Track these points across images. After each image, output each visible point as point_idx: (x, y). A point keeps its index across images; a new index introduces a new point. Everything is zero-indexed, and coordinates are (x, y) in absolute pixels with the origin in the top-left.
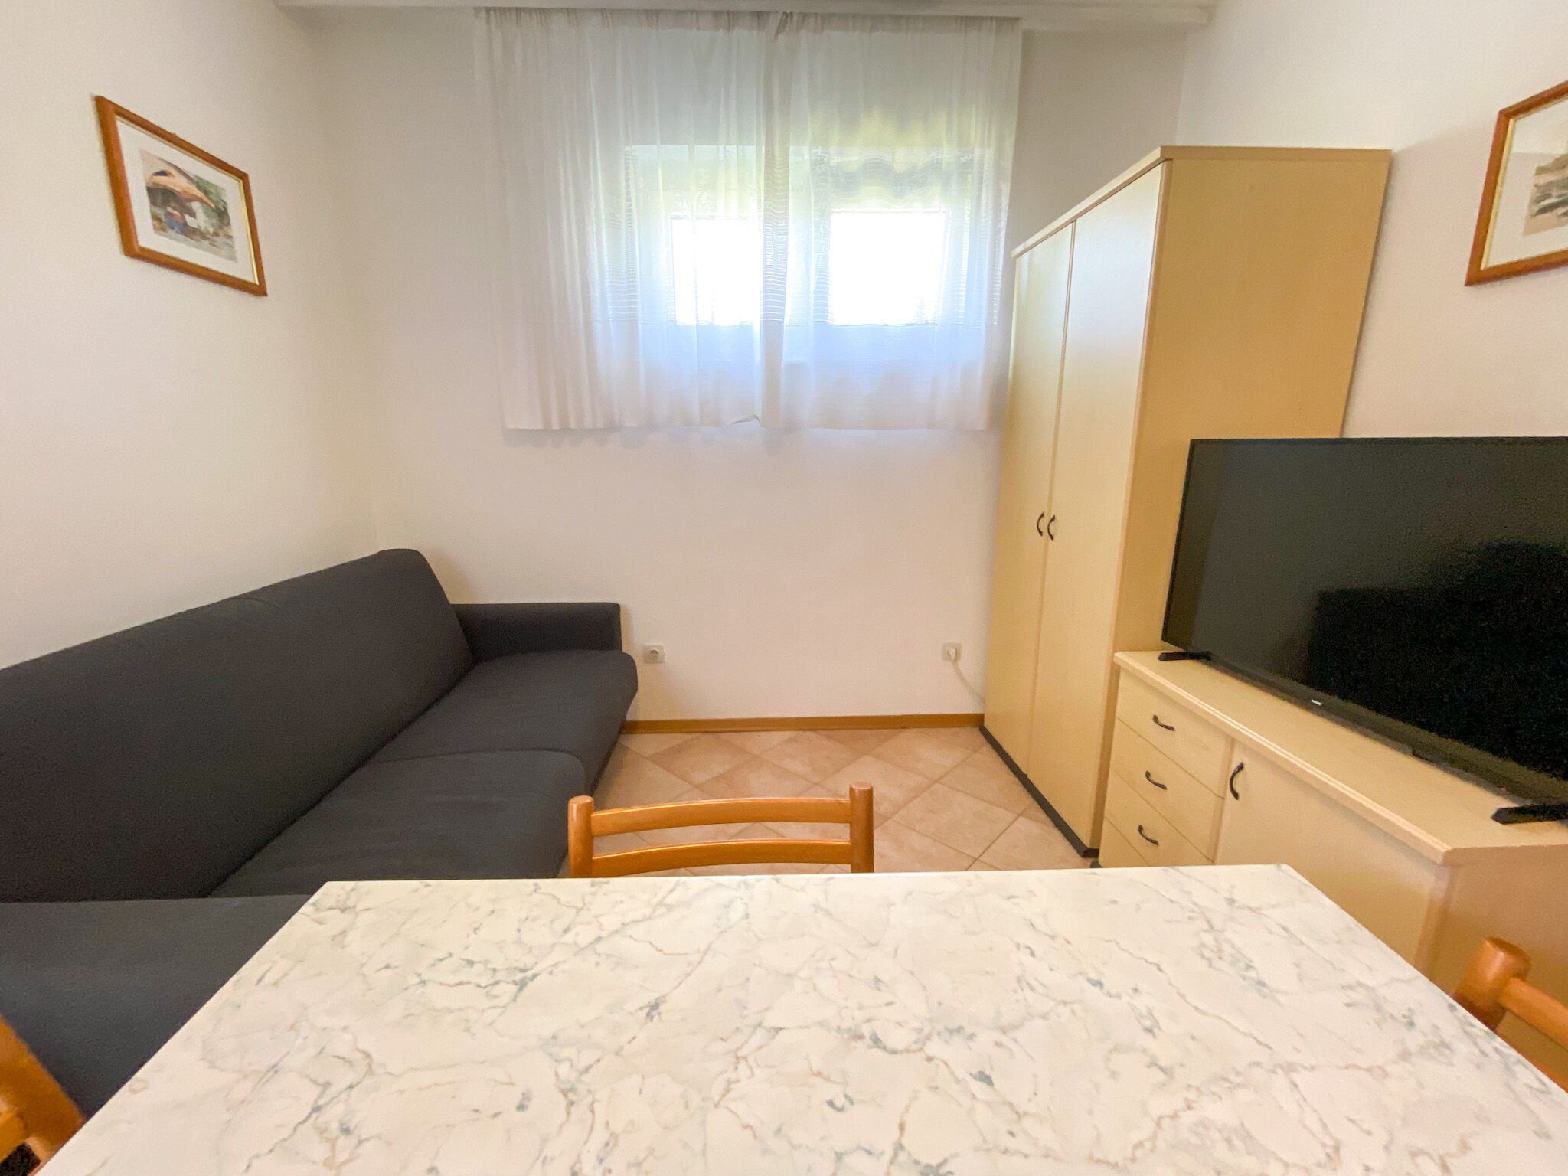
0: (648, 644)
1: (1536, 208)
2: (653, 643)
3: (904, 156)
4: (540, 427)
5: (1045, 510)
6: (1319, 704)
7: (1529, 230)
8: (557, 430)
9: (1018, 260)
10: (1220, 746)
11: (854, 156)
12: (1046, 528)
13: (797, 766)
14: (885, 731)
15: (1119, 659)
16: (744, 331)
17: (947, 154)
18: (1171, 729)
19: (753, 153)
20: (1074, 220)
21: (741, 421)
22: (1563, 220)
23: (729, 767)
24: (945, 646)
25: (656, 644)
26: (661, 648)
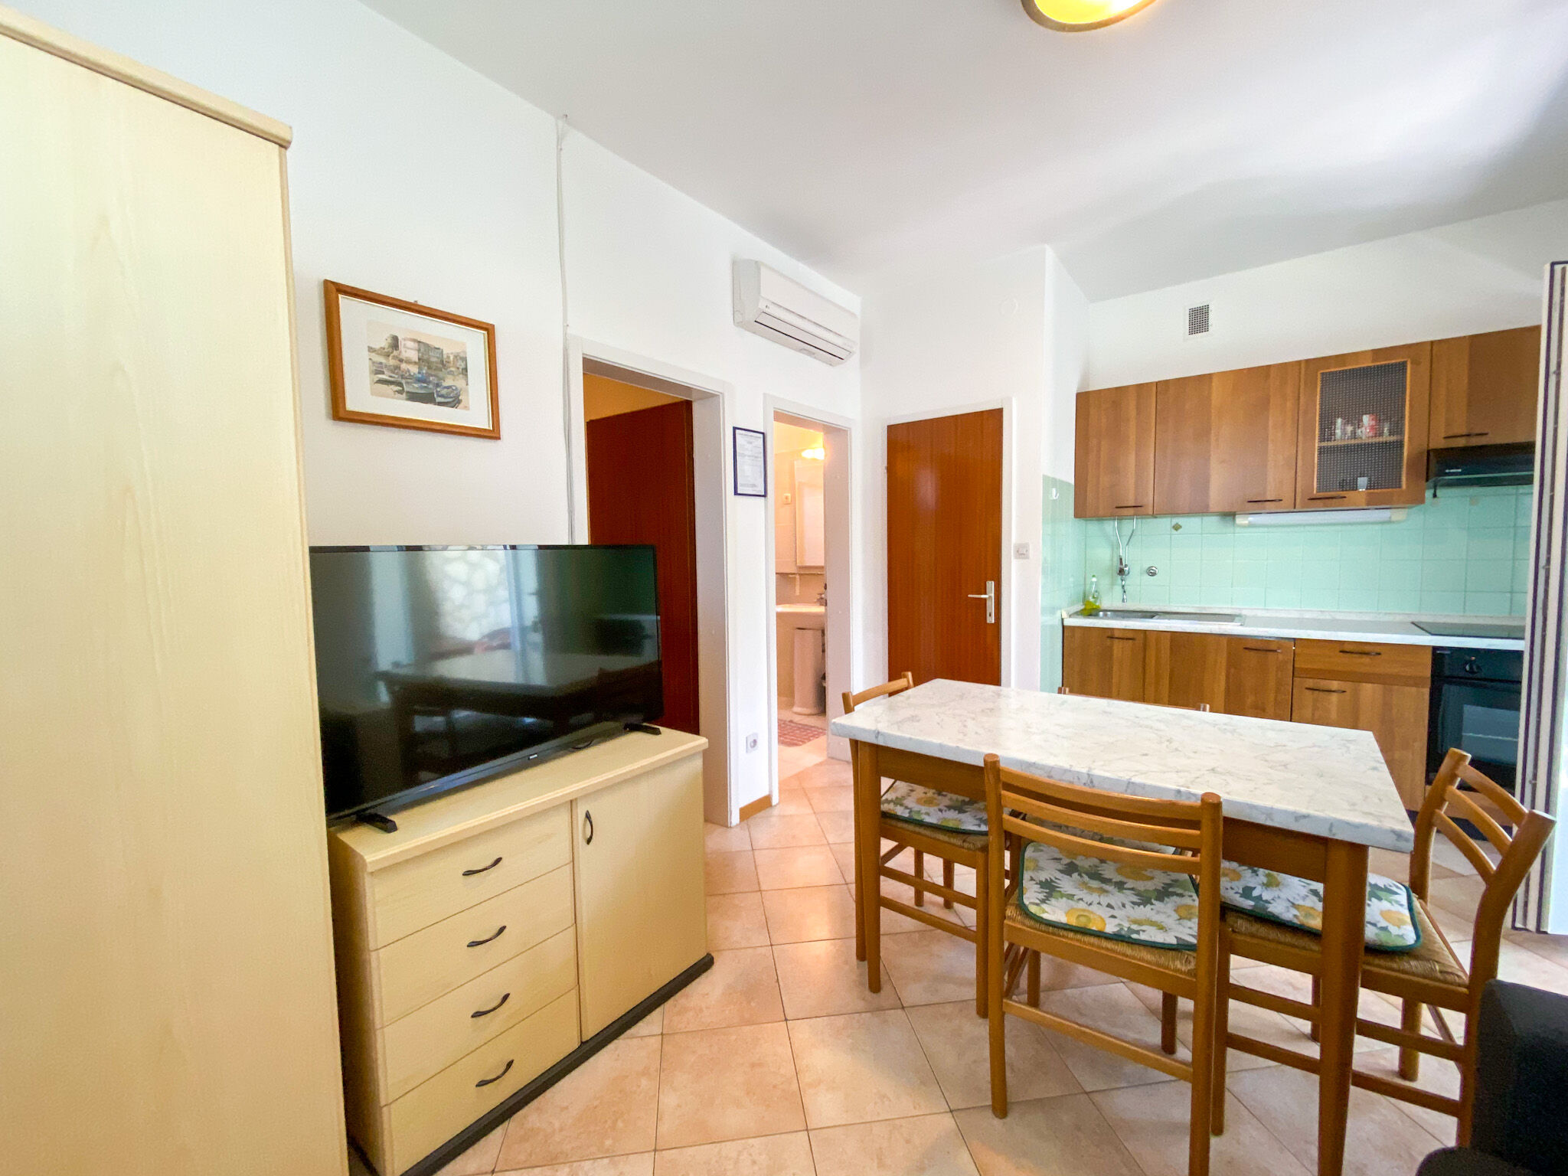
1: (375, 379)
7: (375, 394)
10: (563, 819)
18: (499, 860)
22: (397, 395)
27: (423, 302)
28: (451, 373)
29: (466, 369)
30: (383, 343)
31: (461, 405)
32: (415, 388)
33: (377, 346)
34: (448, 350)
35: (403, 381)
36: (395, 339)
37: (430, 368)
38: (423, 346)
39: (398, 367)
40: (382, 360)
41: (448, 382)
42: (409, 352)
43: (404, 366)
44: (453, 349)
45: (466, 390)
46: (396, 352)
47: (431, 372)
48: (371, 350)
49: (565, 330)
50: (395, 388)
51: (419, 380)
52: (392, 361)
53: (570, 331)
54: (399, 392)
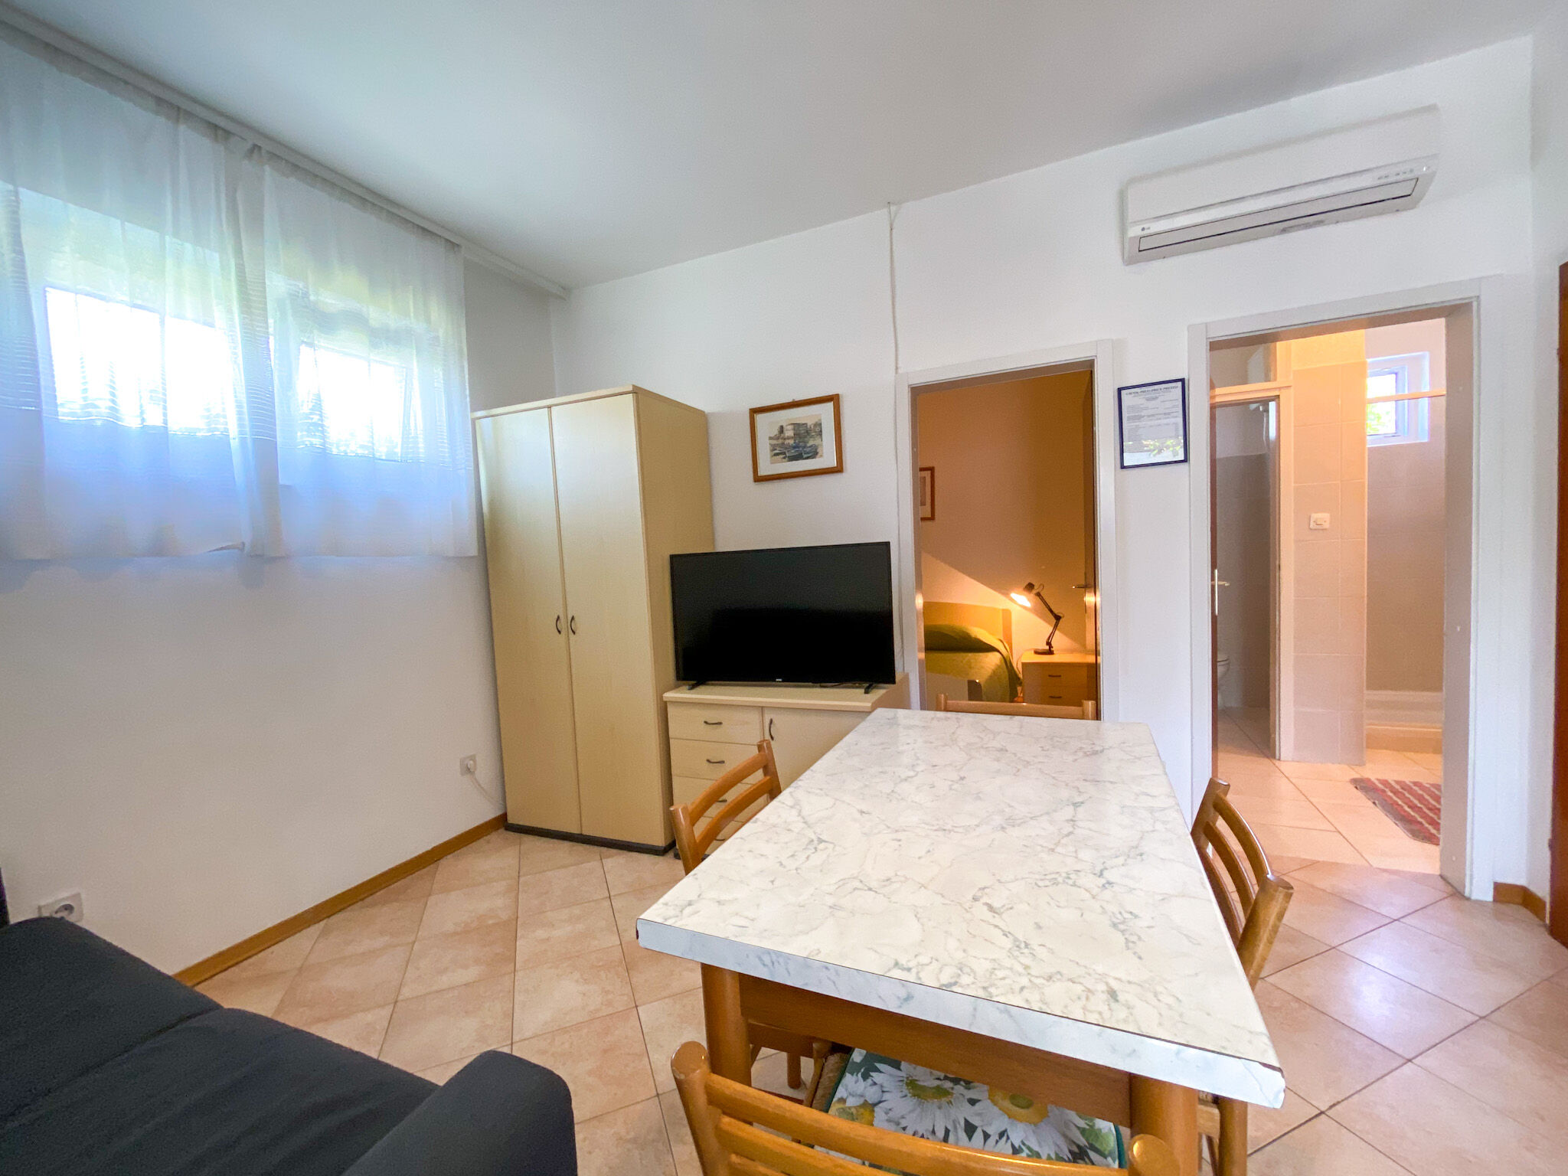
1: (772, 454)
2: (63, 896)
3: (377, 315)
5: (561, 613)
6: (780, 680)
7: (772, 462)
9: (479, 421)
10: (754, 717)
11: (329, 299)
12: (566, 626)
15: (667, 698)
17: (418, 327)
18: (720, 723)
20: (549, 407)
21: (222, 549)
22: (783, 460)
23: (279, 996)
24: (462, 761)
25: (65, 895)
26: (77, 896)
28: (812, 437)
29: (821, 431)
30: (775, 432)
31: (819, 455)
32: (793, 452)
33: (772, 435)
34: (810, 423)
35: (786, 451)
36: (782, 427)
37: (800, 438)
38: (797, 426)
39: (783, 444)
40: (775, 442)
41: (811, 443)
42: (789, 432)
43: (787, 442)
44: (814, 422)
45: (821, 445)
46: (782, 435)
47: (801, 440)
48: (771, 438)
49: (896, 373)
50: (782, 456)
51: (794, 447)
52: (780, 441)
53: (900, 371)
54: (784, 458)
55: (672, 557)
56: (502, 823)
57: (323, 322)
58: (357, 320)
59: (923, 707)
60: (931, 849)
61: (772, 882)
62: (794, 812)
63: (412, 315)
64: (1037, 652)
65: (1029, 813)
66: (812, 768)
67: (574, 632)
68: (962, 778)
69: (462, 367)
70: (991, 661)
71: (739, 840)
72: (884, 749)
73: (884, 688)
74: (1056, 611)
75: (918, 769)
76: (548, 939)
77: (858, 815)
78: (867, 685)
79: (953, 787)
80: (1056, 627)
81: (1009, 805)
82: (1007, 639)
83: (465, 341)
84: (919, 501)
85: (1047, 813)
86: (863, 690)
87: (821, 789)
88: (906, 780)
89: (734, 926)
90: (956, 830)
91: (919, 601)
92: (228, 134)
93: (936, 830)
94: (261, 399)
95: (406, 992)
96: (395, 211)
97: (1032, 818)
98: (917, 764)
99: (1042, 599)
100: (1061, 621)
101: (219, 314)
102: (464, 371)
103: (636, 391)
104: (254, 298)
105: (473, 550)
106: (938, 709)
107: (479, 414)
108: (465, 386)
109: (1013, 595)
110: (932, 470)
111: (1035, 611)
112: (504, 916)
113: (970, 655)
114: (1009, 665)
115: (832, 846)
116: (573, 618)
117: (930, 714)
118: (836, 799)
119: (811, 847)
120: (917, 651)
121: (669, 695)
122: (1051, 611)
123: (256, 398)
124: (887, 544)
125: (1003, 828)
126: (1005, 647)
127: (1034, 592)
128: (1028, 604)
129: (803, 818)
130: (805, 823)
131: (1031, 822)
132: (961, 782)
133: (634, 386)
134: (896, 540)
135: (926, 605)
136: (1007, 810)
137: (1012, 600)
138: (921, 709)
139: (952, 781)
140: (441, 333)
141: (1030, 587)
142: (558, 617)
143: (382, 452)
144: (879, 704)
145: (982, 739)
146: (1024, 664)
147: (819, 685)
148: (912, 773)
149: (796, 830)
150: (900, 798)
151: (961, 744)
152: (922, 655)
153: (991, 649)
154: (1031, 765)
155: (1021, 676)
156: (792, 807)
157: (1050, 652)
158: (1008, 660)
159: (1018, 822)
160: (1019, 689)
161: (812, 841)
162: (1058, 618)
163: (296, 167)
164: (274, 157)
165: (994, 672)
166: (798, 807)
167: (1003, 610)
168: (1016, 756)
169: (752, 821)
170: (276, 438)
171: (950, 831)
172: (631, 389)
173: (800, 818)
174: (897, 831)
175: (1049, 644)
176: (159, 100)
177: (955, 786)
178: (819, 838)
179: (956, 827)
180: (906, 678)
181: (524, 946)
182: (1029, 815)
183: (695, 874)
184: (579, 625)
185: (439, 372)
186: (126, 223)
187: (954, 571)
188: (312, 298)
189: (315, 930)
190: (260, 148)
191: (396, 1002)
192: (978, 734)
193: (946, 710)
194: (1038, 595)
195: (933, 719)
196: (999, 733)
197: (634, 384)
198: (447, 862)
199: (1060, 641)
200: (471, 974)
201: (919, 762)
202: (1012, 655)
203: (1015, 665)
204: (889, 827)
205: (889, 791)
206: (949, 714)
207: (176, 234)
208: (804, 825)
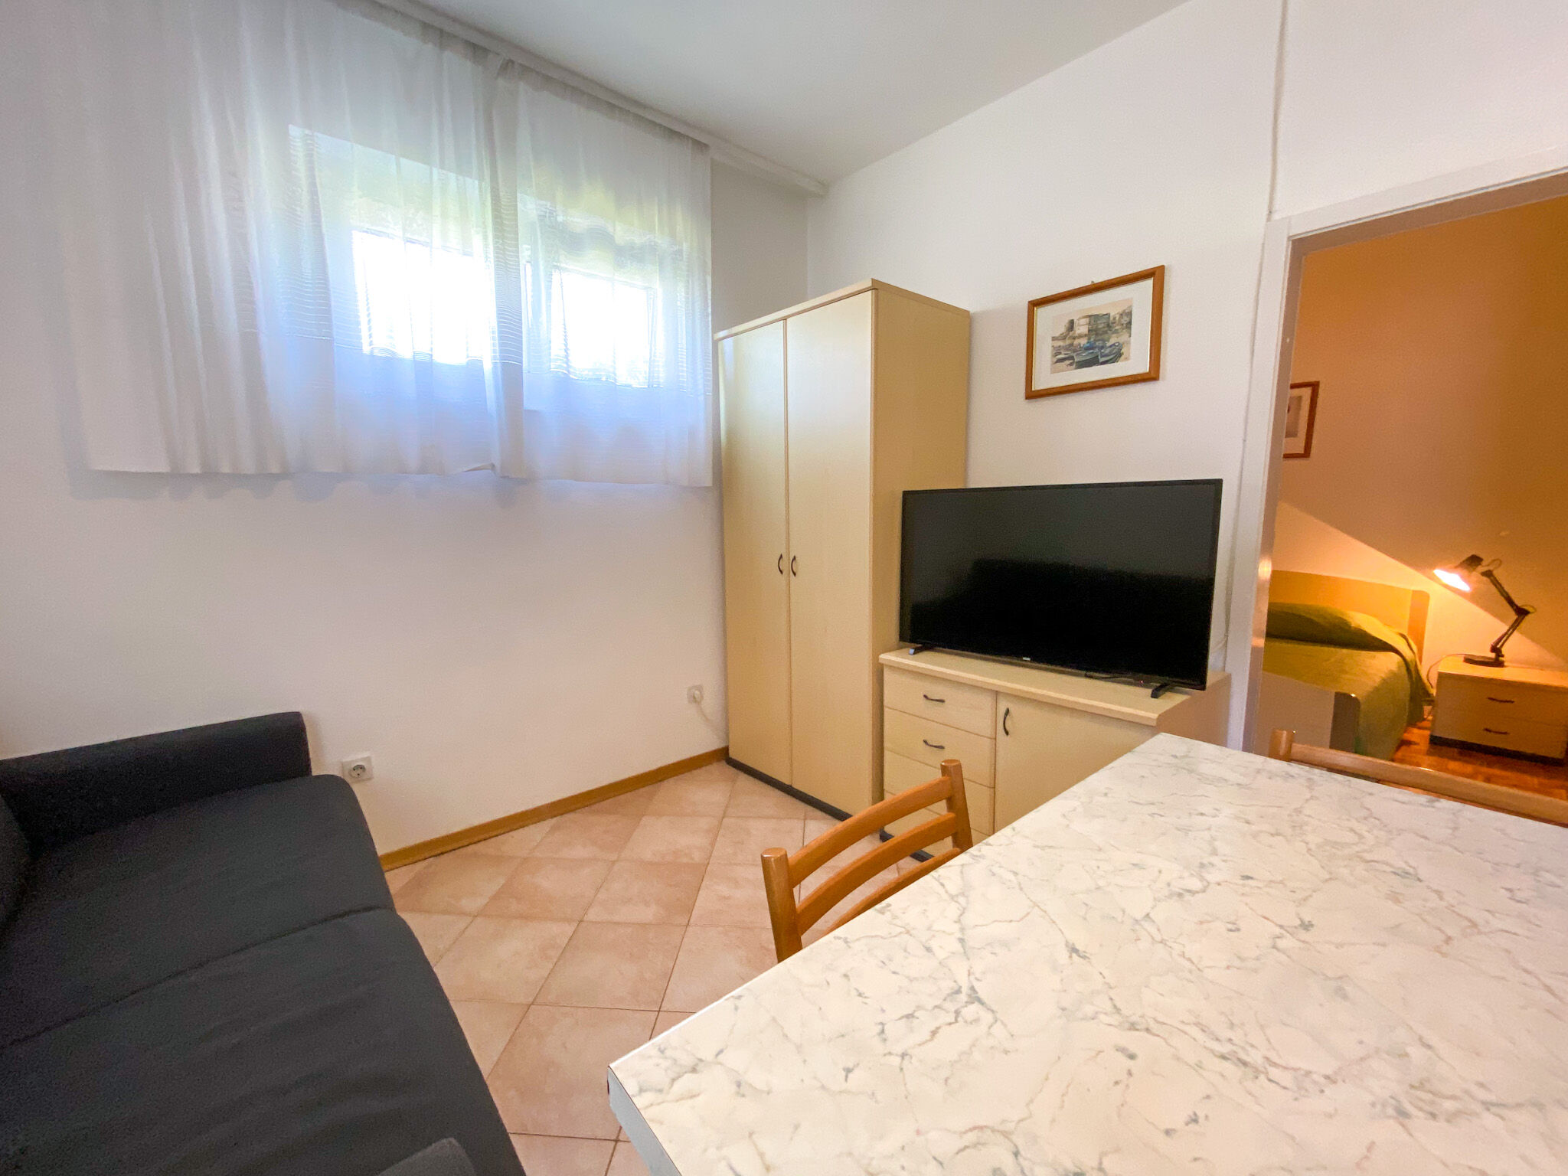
0: (348, 759)
1: (1055, 360)
2: (356, 757)
3: (623, 232)
4: (163, 467)
5: (783, 551)
6: (1028, 659)
7: (1053, 371)
8: (196, 475)
9: (720, 342)
10: (986, 701)
11: (578, 220)
12: (788, 566)
13: (580, 852)
14: (647, 789)
15: (884, 659)
16: (473, 369)
17: (662, 241)
18: (942, 701)
19: (475, 188)
20: (785, 319)
21: (475, 469)
22: (1070, 367)
23: (502, 881)
24: (690, 689)
25: (360, 756)
26: (368, 759)
27: (1099, 279)
28: (1116, 332)
29: (1130, 323)
30: (1062, 329)
31: (1123, 357)
32: (1085, 356)
33: (1057, 335)
34: (1114, 312)
35: (1074, 355)
36: (1072, 322)
37: (1097, 334)
38: (1093, 318)
39: (1071, 345)
40: (1061, 343)
41: (1113, 340)
42: (1082, 329)
43: (1076, 342)
44: (1120, 310)
45: (1128, 343)
46: (1071, 333)
47: (1100, 337)
48: (1054, 339)
49: (1269, 220)
50: (1068, 362)
51: (1087, 349)
52: (1068, 342)
53: (1276, 217)
54: (1071, 364)
55: (906, 494)
56: (722, 755)
57: (571, 242)
58: (602, 239)
59: (1247, 748)
60: (1201, 1115)
61: (848, 1071)
62: (953, 910)
63: (657, 228)
64: (1469, 660)
65: (1481, 1085)
66: (1015, 824)
67: (795, 574)
68: (1306, 926)
69: (705, 281)
70: (1383, 665)
71: (841, 942)
72: (1152, 815)
73: (1186, 693)
74: (1519, 603)
75: (1212, 876)
76: (728, 898)
77: (1063, 955)
78: (1158, 685)
79: (1281, 943)
80: (1514, 626)
81: (1421, 1039)
82: (1416, 633)
83: (709, 254)
84: (1283, 429)
85: (1540, 1106)
86: (1150, 691)
87: (1016, 874)
88: (1180, 895)
89: (732, 1168)
90: (1274, 1073)
91: (1265, 569)
92: (485, 51)
93: (1223, 1057)
94: (510, 324)
95: (593, 915)
96: (641, 112)
97: (1487, 1105)
98: (1212, 865)
99: (1496, 583)
100: (1528, 618)
101: (477, 240)
102: (706, 286)
103: (877, 287)
104: (507, 223)
105: (708, 481)
106: (1274, 754)
107: (722, 334)
108: (708, 304)
109: (1439, 573)
110: (1314, 386)
111: (1474, 597)
112: (697, 857)
113: (1345, 651)
114: (1413, 673)
115: (987, 1017)
116: (794, 558)
117: (1258, 760)
118: (1036, 905)
119: (951, 1007)
120: (1251, 632)
121: (886, 657)
122: (1511, 602)
123: (505, 323)
124: (1217, 484)
125: (1402, 1114)
126: (1409, 645)
127: (1481, 569)
128: (1465, 587)
129: (962, 930)
130: (961, 940)
131: (1489, 1120)
132: (1303, 935)
133: (873, 281)
134: (1236, 482)
135: (1275, 573)
136: (1416, 1052)
137: (1434, 578)
138: (1243, 751)
139: (1281, 927)
140: (685, 246)
141: (1474, 561)
142: (781, 556)
143: (623, 378)
144: (1166, 724)
145: (1361, 837)
146: (1443, 677)
147: (1084, 672)
148: (1195, 884)
149: (941, 954)
150: (1158, 938)
151: (1314, 839)
152: (1261, 642)
153: (1385, 647)
154: (1480, 933)
155: (1434, 692)
156: (953, 897)
157: (1497, 663)
158: (1412, 669)
159: (1449, 1105)
160: (1427, 708)
161: (958, 991)
162: (1522, 613)
163: (548, 79)
164: (525, 70)
165: (1384, 681)
166: (962, 900)
167: (1415, 592)
168: (1441, 898)
169: (878, 906)
170: (522, 363)
171: (1257, 1073)
172: (869, 284)
173: (957, 926)
174: (1133, 1027)
175: (1495, 649)
176: (426, 27)
177: (1286, 943)
178: (972, 988)
179: (1275, 1065)
180: (1226, 681)
181: (705, 901)
182: (1482, 1095)
183: (739, 997)
184: (799, 566)
185: (681, 289)
186: (401, 159)
187: (1332, 530)
188: (560, 219)
189: (547, 825)
190: (513, 62)
191: (581, 921)
192: (1354, 824)
193: (1288, 758)
194: (1488, 574)
195: (1259, 771)
196: (1400, 831)
197: (873, 277)
198: (669, 784)
199: (1517, 647)
200: (648, 913)
201: (1215, 860)
202: (1421, 661)
203: (1423, 674)
204: (1117, 1010)
205: (1139, 916)
206: (1295, 769)
207: (442, 167)
208: (958, 947)
